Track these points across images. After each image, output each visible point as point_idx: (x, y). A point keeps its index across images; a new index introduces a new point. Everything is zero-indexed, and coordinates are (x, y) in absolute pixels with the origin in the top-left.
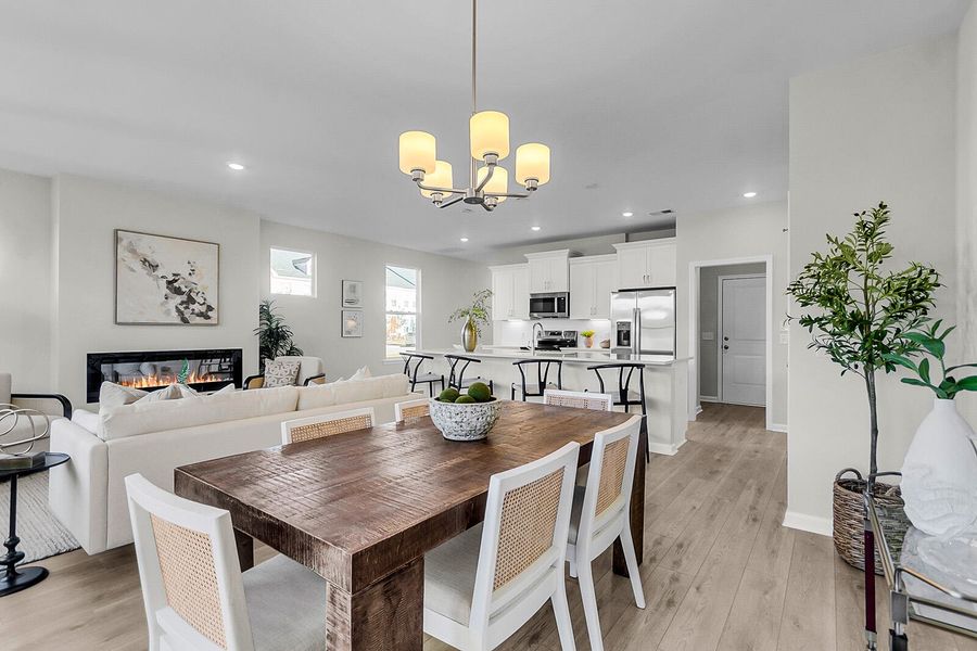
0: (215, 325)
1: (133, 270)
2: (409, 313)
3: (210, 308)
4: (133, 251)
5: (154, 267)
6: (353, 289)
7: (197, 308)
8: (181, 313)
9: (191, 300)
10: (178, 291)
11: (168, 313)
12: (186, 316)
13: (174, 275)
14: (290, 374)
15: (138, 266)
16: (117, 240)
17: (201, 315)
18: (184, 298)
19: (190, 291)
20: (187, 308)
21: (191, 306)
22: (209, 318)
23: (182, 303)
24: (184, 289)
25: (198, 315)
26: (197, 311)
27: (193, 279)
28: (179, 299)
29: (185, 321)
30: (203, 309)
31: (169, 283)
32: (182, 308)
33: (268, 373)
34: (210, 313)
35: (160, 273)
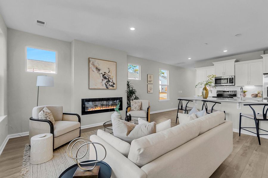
0: (115, 89)
1: (94, 71)
2: (165, 85)
3: (114, 84)
4: (93, 65)
5: (99, 70)
6: (150, 77)
7: (110, 83)
8: (106, 85)
9: (109, 81)
10: (105, 78)
11: (103, 85)
12: (108, 86)
13: (105, 73)
14: (139, 106)
15: (95, 70)
16: (89, 61)
17: (112, 86)
18: (107, 80)
19: (109, 78)
20: (108, 84)
21: (109, 83)
22: (113, 87)
23: (107, 82)
24: (107, 77)
25: (111, 86)
26: (110, 85)
27: (109, 74)
28: (106, 81)
29: (107, 88)
30: (112, 84)
31: (103, 75)
32: (106, 83)
33: (132, 105)
34: (114, 85)
35: (101, 72)
